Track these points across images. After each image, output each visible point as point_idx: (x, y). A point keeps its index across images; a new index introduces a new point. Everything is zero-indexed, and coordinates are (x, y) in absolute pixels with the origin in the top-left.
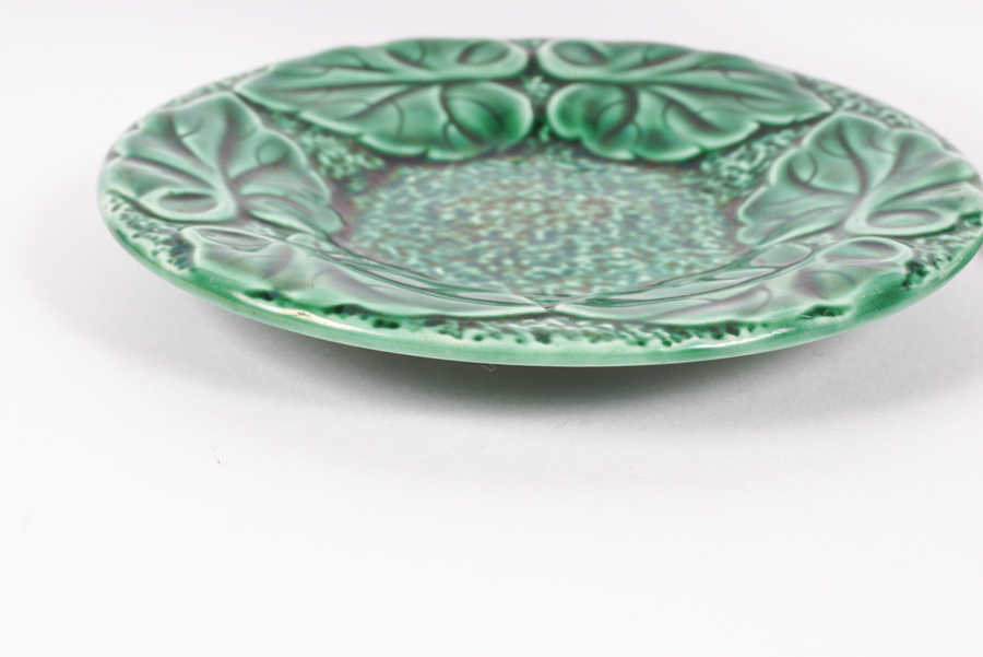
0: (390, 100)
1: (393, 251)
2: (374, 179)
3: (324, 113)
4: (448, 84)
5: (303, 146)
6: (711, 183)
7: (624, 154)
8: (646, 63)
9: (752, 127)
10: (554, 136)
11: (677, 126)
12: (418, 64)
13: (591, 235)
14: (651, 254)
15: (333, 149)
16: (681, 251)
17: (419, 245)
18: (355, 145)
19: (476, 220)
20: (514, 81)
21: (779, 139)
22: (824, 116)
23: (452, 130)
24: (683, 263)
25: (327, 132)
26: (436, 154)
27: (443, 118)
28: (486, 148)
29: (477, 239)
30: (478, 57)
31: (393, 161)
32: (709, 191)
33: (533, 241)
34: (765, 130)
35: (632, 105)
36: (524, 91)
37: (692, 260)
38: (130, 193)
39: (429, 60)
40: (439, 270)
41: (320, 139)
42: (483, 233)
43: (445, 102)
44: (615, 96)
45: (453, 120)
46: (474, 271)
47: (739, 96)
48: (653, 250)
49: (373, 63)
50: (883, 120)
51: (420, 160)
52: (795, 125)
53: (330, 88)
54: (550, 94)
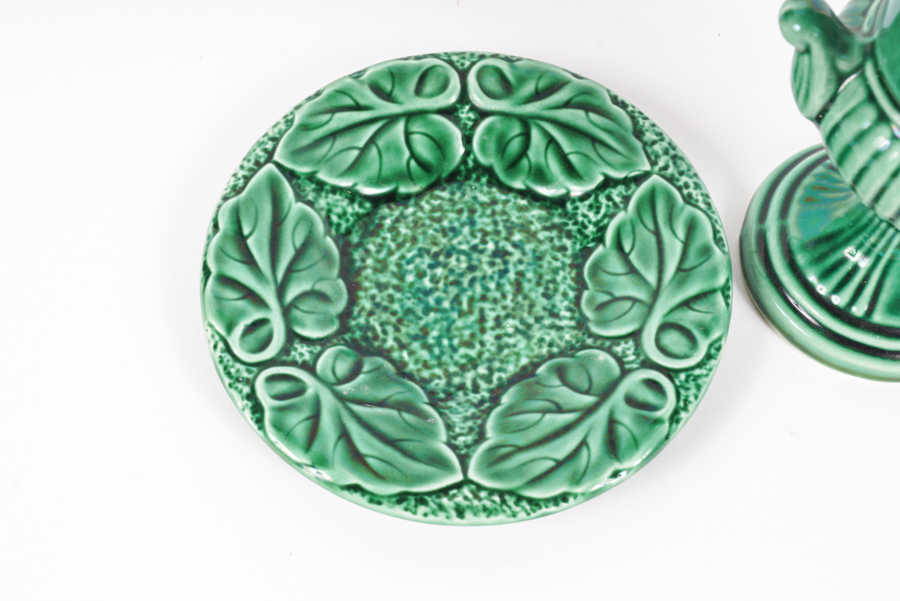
0: (372, 140)
1: (379, 329)
2: (368, 224)
3: (331, 172)
4: (410, 116)
5: (318, 211)
6: (571, 227)
7: (518, 184)
8: (538, 95)
9: (601, 178)
10: (478, 165)
11: (554, 167)
12: (388, 97)
13: (495, 301)
14: (529, 327)
15: (341, 203)
16: (547, 322)
17: (393, 319)
18: (353, 196)
19: (427, 283)
20: (449, 112)
21: (616, 193)
22: (646, 175)
23: (413, 163)
24: (547, 338)
25: (335, 190)
26: (403, 190)
27: (407, 154)
28: (434, 178)
29: (427, 310)
30: (428, 88)
31: (376, 201)
32: (569, 235)
33: (461, 314)
34: (608, 183)
35: (526, 136)
36: (457, 121)
37: (553, 334)
38: (223, 332)
39: (397, 93)
40: (405, 354)
41: (332, 198)
42: (431, 300)
43: (408, 134)
44: (516, 129)
45: (413, 155)
46: (424, 354)
47: (594, 140)
48: (531, 320)
49: (362, 102)
50: (680, 189)
51: (391, 198)
52: (626, 182)
53: (334, 135)
54: (476, 123)
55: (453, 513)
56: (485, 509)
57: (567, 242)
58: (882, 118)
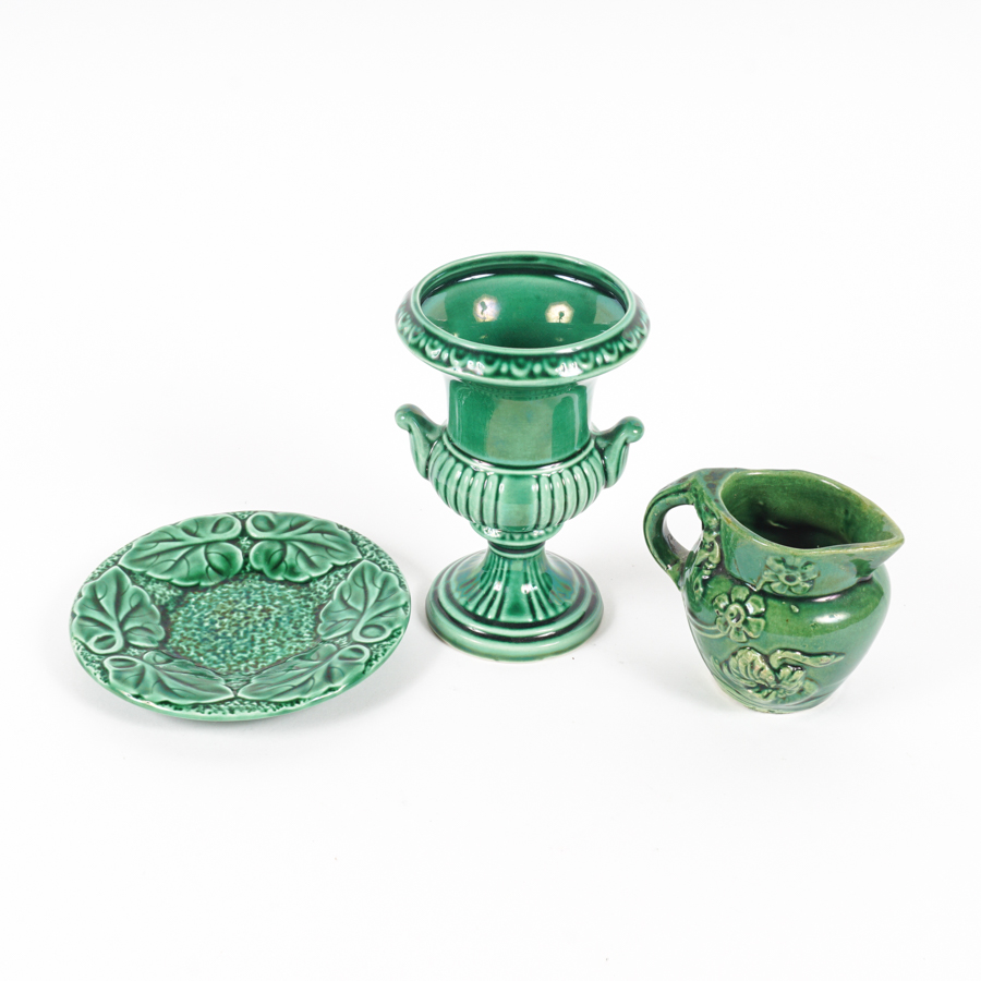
0: (183, 557)
1: (185, 648)
2: (180, 602)
3: (156, 571)
4: (208, 544)
5: (148, 591)
6: (313, 595)
7: (279, 578)
8: (292, 528)
9: (331, 566)
10: (253, 570)
11: (302, 565)
12: (194, 535)
13: (261, 632)
14: (283, 642)
15: (161, 589)
16: (295, 639)
17: (195, 643)
18: (170, 585)
19: (217, 626)
20: (234, 541)
21: (340, 573)
22: (359, 561)
23: (210, 569)
24: (295, 647)
25: (158, 581)
26: (203, 584)
27: (206, 564)
28: (224, 578)
29: (217, 638)
30: (220, 529)
31: (186, 589)
32: (311, 600)
33: (239, 638)
34: (335, 567)
35: (284, 551)
36: (239, 546)
37: (298, 644)
38: (83, 640)
39: (200, 532)
40: (202, 658)
41: (155, 585)
42: (220, 634)
43: (206, 554)
44: (278, 547)
45: (210, 565)
46: (215, 658)
47: (327, 548)
48: (284, 639)
49: (177, 537)
50: (380, 565)
51: (196, 588)
52: (346, 566)
53: (158, 554)
54: (251, 546)
55: (227, 711)
56: (247, 708)
57: (310, 603)
58: (466, 466)
